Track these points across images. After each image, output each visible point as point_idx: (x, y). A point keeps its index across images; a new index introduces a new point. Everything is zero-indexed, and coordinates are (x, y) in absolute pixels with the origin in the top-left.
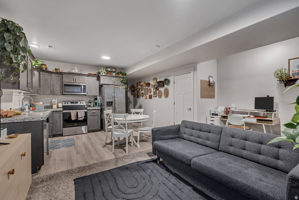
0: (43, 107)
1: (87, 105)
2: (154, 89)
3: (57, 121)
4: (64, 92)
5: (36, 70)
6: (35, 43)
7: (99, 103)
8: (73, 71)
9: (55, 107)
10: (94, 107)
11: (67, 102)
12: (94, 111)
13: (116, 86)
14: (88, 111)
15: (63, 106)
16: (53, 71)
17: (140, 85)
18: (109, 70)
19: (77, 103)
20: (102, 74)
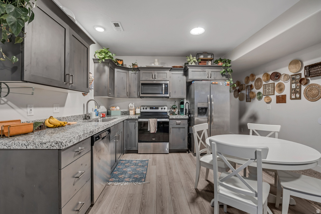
0: (120, 113)
1: (170, 111)
2: (291, 83)
3: (131, 133)
4: (142, 94)
5: (107, 65)
6: (100, 24)
7: (186, 110)
8: (153, 65)
9: (132, 112)
10: (179, 114)
11: (146, 107)
12: (178, 122)
13: (213, 82)
14: (170, 121)
15: (141, 112)
16: (129, 67)
17: (253, 80)
18: (202, 57)
19: (157, 108)
20: (190, 64)
